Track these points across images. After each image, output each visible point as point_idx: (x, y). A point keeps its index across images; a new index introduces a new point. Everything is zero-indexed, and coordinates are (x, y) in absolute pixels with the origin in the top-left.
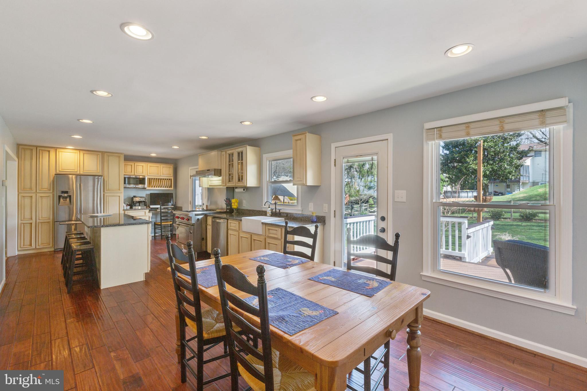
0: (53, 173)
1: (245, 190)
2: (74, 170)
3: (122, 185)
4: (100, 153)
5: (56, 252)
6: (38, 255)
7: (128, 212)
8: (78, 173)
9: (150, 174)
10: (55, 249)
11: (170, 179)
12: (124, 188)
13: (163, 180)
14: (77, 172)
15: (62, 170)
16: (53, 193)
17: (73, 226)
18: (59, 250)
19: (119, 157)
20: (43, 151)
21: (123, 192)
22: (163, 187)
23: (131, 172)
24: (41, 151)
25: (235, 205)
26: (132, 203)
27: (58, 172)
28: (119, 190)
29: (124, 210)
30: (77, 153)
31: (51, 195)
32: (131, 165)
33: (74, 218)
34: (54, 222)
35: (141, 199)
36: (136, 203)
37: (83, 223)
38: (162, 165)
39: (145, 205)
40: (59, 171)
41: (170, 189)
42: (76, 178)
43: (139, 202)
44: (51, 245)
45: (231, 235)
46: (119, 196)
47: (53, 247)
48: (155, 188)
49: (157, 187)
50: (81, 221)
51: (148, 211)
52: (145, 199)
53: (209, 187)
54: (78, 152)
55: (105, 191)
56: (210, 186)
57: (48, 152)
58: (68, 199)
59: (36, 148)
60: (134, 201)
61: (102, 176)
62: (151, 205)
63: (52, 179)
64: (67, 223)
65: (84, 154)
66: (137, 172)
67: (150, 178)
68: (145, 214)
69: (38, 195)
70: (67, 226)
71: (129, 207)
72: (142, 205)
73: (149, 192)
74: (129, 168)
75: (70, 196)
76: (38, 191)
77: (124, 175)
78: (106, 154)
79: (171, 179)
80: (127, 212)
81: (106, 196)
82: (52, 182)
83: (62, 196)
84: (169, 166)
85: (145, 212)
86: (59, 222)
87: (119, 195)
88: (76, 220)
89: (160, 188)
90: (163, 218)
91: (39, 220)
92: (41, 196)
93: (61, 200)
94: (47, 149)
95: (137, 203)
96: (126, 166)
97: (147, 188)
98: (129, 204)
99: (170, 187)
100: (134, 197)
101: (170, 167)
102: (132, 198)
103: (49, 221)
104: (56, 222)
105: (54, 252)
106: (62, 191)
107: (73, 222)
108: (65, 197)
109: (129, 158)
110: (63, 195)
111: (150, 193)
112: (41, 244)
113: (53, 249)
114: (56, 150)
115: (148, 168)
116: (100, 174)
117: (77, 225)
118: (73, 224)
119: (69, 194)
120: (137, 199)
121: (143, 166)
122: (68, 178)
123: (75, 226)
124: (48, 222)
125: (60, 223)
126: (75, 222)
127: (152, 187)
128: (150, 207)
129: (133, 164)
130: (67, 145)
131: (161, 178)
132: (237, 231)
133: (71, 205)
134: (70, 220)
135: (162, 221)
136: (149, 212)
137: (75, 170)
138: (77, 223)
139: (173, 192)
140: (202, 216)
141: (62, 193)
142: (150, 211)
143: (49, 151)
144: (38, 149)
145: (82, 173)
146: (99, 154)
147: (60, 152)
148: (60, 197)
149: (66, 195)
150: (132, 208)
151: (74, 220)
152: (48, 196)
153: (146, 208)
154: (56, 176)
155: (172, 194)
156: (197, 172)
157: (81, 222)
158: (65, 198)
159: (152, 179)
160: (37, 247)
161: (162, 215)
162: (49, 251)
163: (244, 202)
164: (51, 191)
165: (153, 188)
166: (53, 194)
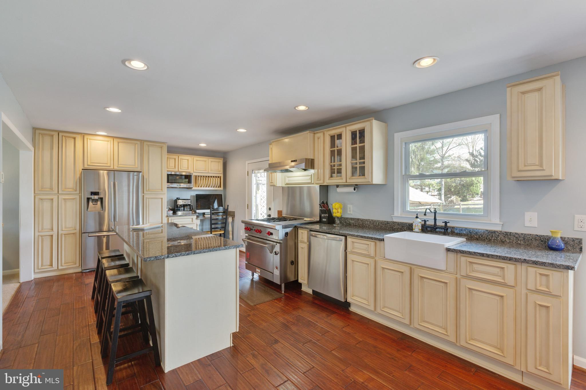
0: (80, 167)
1: (356, 189)
2: (106, 164)
3: (166, 184)
4: (139, 142)
5: (84, 273)
6: (61, 279)
7: (173, 219)
8: (112, 168)
9: (196, 170)
10: (82, 270)
11: (218, 177)
12: (167, 188)
13: (211, 178)
14: (110, 166)
15: (90, 163)
16: (80, 194)
17: (104, 238)
18: (88, 271)
19: (161, 147)
20: (67, 138)
21: (166, 194)
22: (211, 187)
23: (175, 167)
24: (64, 138)
25: (338, 212)
26: (175, 208)
27: (86, 166)
28: (162, 190)
29: (167, 216)
30: (109, 142)
31: (78, 197)
32: (175, 159)
33: (105, 228)
34: (82, 233)
35: (186, 202)
36: (179, 207)
37: (117, 234)
38: (211, 158)
39: (191, 209)
40: (88, 165)
41: (219, 189)
42: (108, 175)
43: (184, 206)
44: (78, 265)
45: (355, 263)
46: (162, 199)
47: (81, 266)
48: (202, 188)
49: (204, 187)
50: (116, 232)
51: (195, 217)
52: (191, 202)
53: (284, 186)
54: (112, 139)
55: (145, 192)
56: (287, 184)
57: (73, 140)
58: (99, 203)
59: (57, 133)
60: (178, 205)
61: (141, 172)
62: (197, 209)
63: (78, 176)
64: (98, 234)
65: (118, 143)
66: (181, 168)
67: (197, 176)
68: (192, 221)
69: (60, 197)
70: (98, 238)
71: (172, 212)
72: (187, 209)
73: (194, 193)
74: (172, 162)
75: (101, 199)
76: (60, 192)
77: (168, 171)
78: (145, 143)
79: (220, 177)
80: (171, 219)
81: (146, 198)
82: (79, 180)
83: (91, 198)
84: (219, 160)
85: (192, 219)
86: (87, 233)
87: (162, 197)
88: (109, 231)
89: (207, 188)
90: (213, 226)
91: (62, 230)
92: (64, 199)
93: (91, 203)
94: (73, 135)
95: (181, 207)
96: (168, 160)
97: (194, 188)
98: (171, 208)
99: (219, 187)
100: (178, 199)
101: (219, 162)
102: (176, 201)
103: (74, 231)
104: (84, 233)
105: (81, 274)
106: (91, 192)
107: (105, 234)
108: (95, 199)
109: (172, 150)
110: (93, 197)
111: (196, 195)
112: (65, 263)
113: (79, 270)
114: (84, 136)
115: (195, 162)
116: (139, 169)
117: (109, 237)
118: (104, 236)
119: (101, 196)
120: (180, 202)
121: (188, 160)
122: (99, 175)
123: (107, 237)
124: (74, 234)
125: (89, 235)
126: (107, 233)
127: (198, 187)
128: (195, 212)
129: (177, 157)
130: (98, 131)
131: (209, 175)
132: (372, 258)
133: (103, 210)
134: (101, 231)
135: (213, 230)
136: (197, 219)
137: (108, 164)
138: (109, 235)
139: (222, 193)
140: (291, 229)
141: (91, 195)
142: (198, 217)
143: (75, 138)
144: (61, 134)
145: (116, 168)
146: (136, 143)
147: (88, 140)
148: (88, 199)
149: (96, 197)
150: (176, 213)
151: (105, 231)
152: (74, 199)
153: (192, 213)
154: (83, 171)
155: (221, 195)
156: (269, 164)
157: (115, 234)
158: (96, 201)
159: (199, 176)
160: (60, 267)
161: (213, 222)
162: (75, 273)
163: (350, 206)
164: (78, 192)
165: (200, 188)
166: (80, 196)
